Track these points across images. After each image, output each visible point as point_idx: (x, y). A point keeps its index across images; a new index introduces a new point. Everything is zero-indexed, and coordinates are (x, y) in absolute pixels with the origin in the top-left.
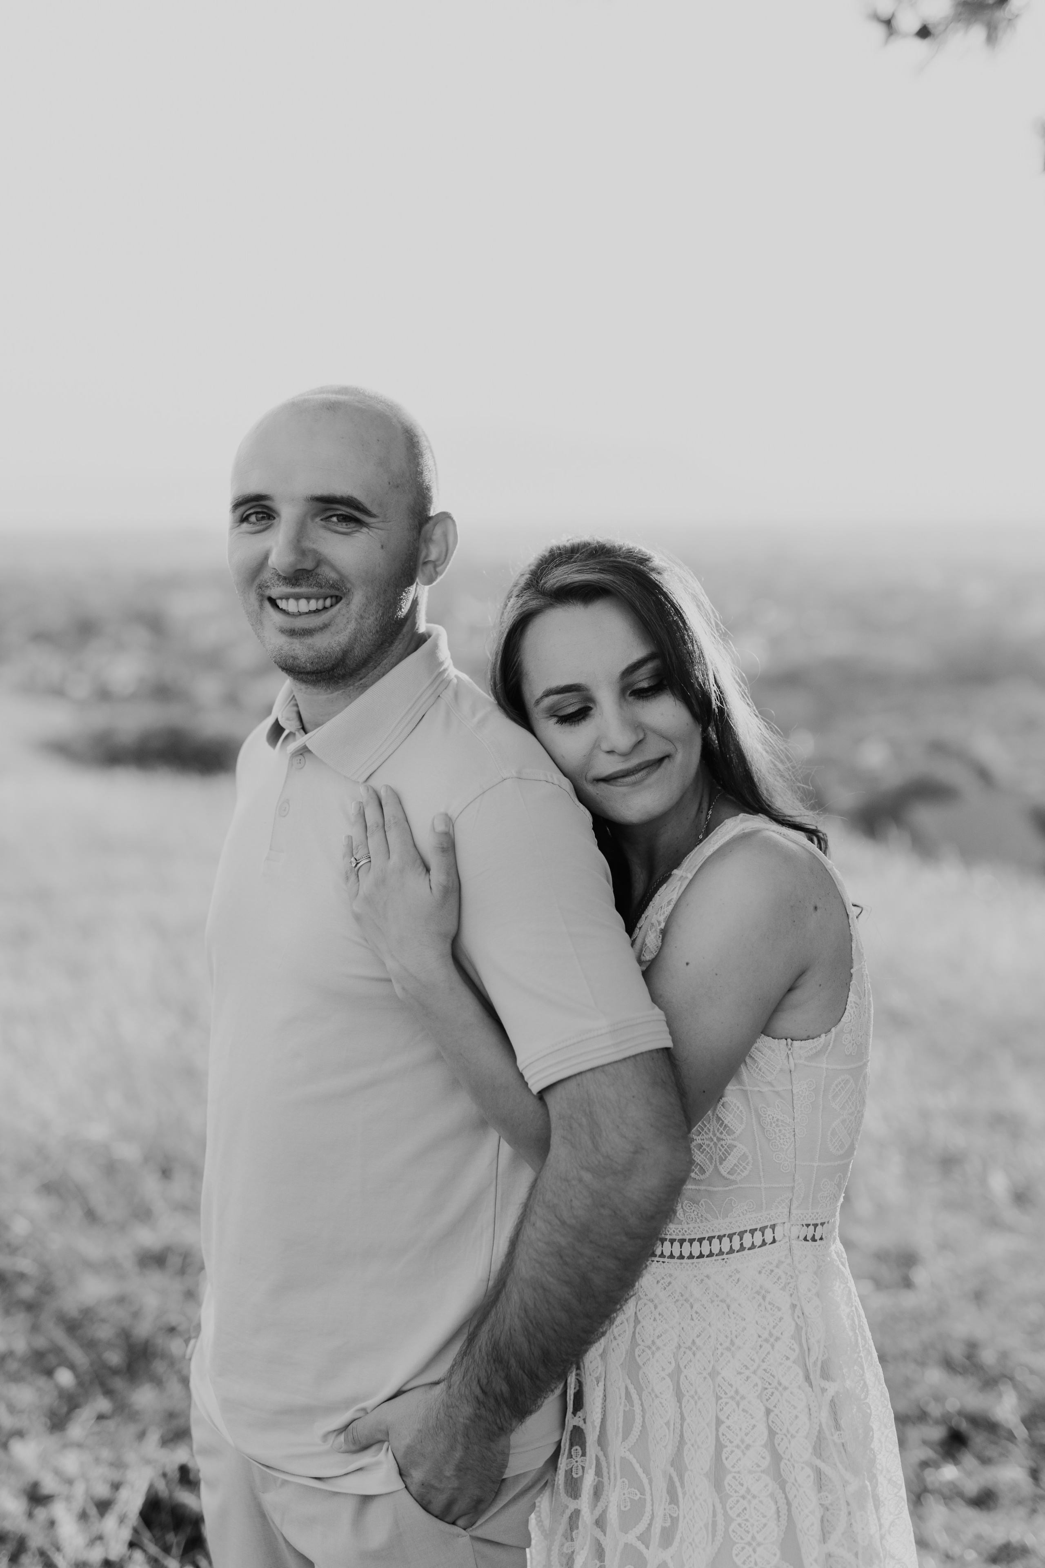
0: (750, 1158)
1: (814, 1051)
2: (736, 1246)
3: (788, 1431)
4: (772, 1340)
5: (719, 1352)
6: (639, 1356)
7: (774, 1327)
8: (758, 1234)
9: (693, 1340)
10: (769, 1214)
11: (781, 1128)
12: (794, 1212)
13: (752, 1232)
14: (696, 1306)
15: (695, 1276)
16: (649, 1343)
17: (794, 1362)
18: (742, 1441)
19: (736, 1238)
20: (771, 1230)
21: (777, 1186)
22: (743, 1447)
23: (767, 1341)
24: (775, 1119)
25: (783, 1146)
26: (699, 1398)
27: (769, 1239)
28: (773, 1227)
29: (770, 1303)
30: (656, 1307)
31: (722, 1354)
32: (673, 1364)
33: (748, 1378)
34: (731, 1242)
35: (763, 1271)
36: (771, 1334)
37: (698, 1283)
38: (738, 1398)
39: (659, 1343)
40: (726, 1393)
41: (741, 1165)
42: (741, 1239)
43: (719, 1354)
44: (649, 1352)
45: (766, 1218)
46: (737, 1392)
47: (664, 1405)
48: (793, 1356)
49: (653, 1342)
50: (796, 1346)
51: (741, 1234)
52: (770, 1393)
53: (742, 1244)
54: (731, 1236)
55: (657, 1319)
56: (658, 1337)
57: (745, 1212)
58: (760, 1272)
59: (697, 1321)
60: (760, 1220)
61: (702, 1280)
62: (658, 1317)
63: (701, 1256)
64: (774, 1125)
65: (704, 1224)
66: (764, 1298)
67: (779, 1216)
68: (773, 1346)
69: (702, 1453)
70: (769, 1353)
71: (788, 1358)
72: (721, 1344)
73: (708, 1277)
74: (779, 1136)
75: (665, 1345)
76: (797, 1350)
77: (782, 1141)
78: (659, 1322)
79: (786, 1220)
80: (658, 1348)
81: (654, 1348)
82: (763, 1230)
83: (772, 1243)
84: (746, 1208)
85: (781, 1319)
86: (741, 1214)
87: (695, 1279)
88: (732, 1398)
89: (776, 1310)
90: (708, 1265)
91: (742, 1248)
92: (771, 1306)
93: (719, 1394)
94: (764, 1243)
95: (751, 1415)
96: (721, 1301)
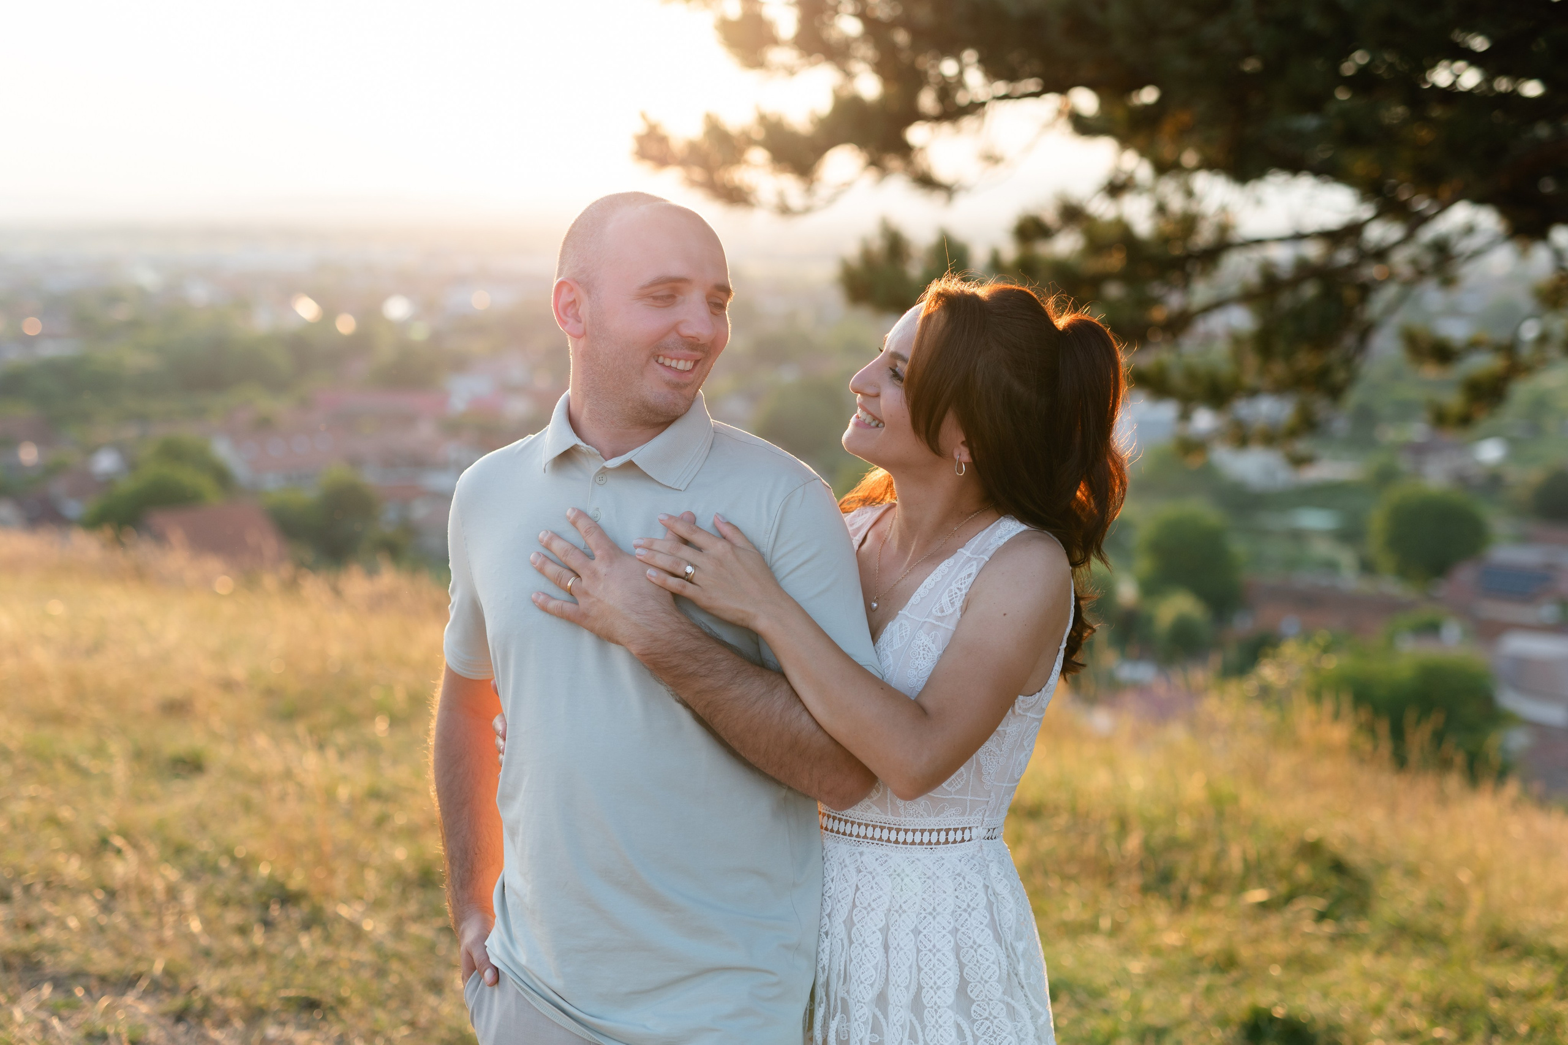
0: (965, 776)
2: (942, 839)
4: (969, 910)
5: (922, 916)
6: (856, 915)
7: (971, 900)
8: (959, 832)
10: (969, 819)
11: (992, 757)
12: (986, 819)
13: (955, 830)
14: (907, 880)
15: (908, 858)
16: (866, 905)
17: (986, 926)
18: (935, 983)
19: (943, 834)
20: (969, 831)
21: (979, 799)
22: (935, 987)
23: (965, 910)
24: (989, 750)
25: (990, 771)
26: (901, 949)
27: (967, 838)
28: (970, 828)
29: (968, 883)
30: (873, 878)
31: (925, 917)
32: (884, 921)
33: (944, 936)
34: (939, 836)
35: (963, 859)
36: (969, 906)
37: (909, 863)
38: (935, 951)
39: (874, 905)
40: (925, 947)
41: (957, 780)
42: (947, 835)
43: (922, 917)
44: (865, 912)
45: (966, 821)
46: (934, 946)
48: (986, 922)
49: (869, 905)
50: (987, 914)
51: (947, 831)
53: (947, 839)
54: (939, 831)
55: (874, 887)
56: (874, 900)
57: (952, 815)
58: (960, 861)
59: (905, 891)
60: (961, 822)
61: (913, 862)
62: (874, 886)
63: (913, 843)
64: (987, 754)
65: (919, 819)
67: (976, 821)
68: (970, 915)
70: (967, 920)
71: (982, 923)
72: (925, 910)
73: (918, 859)
74: (989, 763)
75: (878, 907)
76: (988, 917)
77: (990, 767)
78: (875, 889)
79: (979, 825)
80: (873, 910)
81: (869, 909)
82: (963, 829)
83: (969, 840)
84: (954, 812)
85: (977, 894)
86: (949, 816)
87: (907, 860)
88: (930, 951)
89: (973, 888)
90: (919, 851)
91: (947, 842)
92: (969, 885)
93: (920, 948)
94: (963, 840)
96: (928, 878)
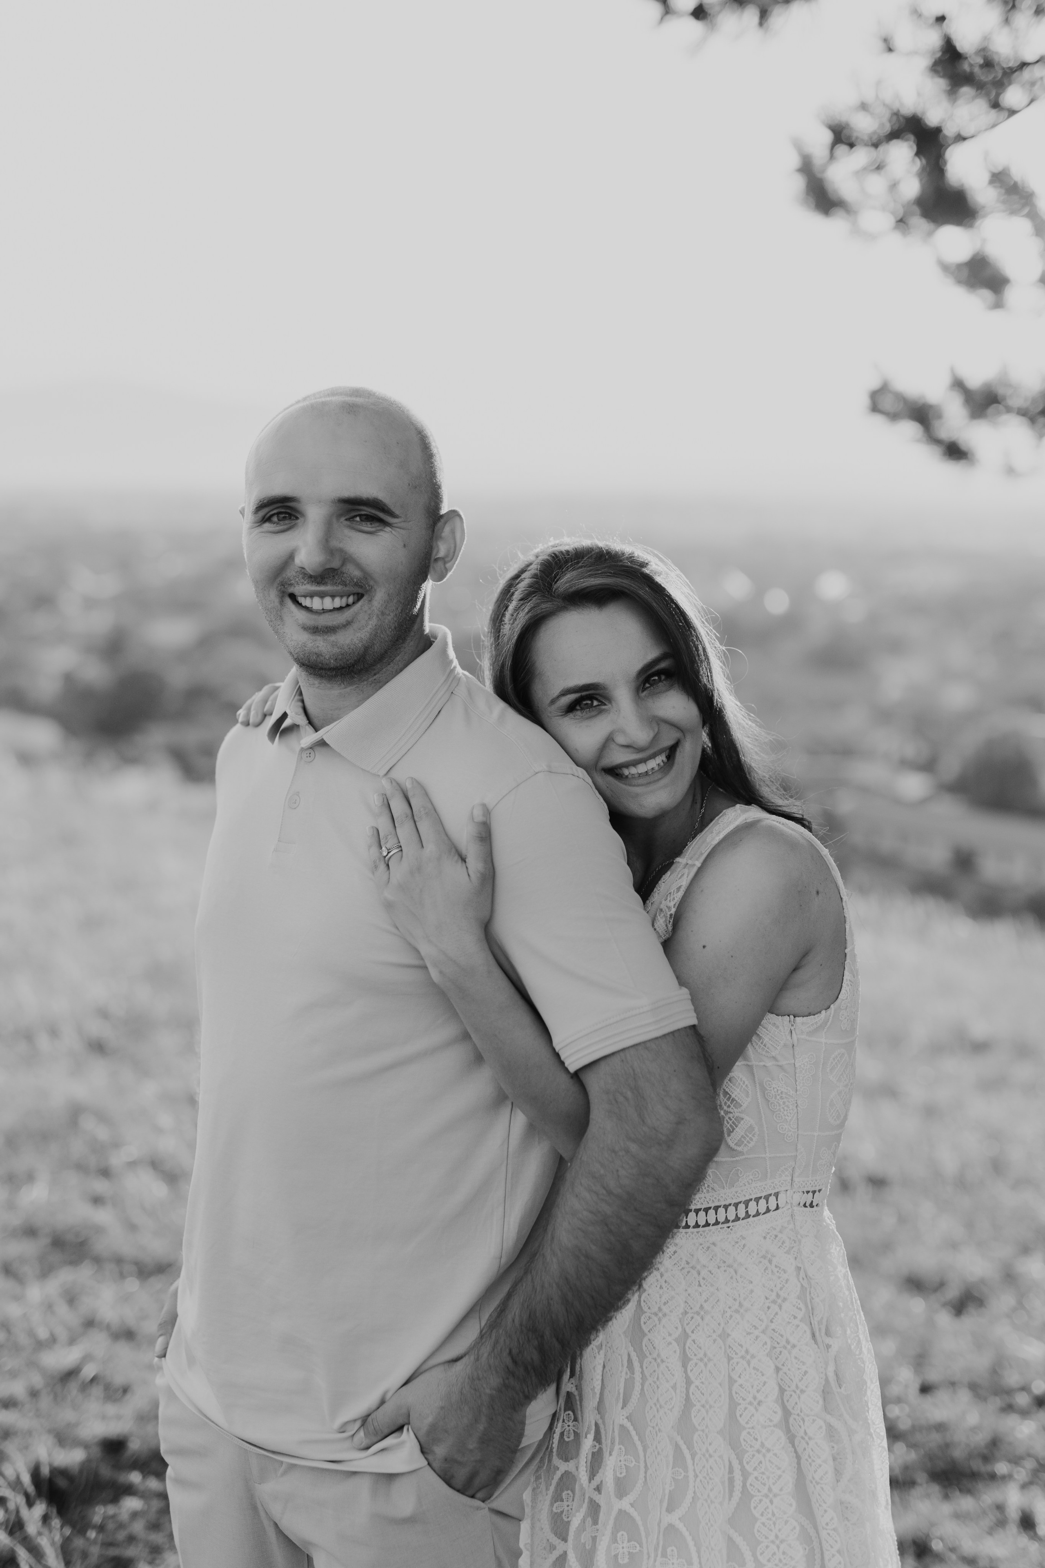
0: (756, 1129)
1: (815, 1026)
2: (742, 1213)
3: (797, 1387)
4: (779, 1301)
5: (728, 1315)
6: (645, 1323)
7: (781, 1289)
8: (762, 1202)
9: (701, 1305)
10: (773, 1183)
11: (785, 1100)
12: (796, 1179)
13: (757, 1200)
14: (704, 1273)
15: (701, 1244)
16: (656, 1309)
17: (801, 1321)
18: (755, 1398)
19: (742, 1207)
20: (775, 1198)
21: (781, 1155)
22: (755, 1403)
23: (774, 1302)
24: (779, 1092)
25: (787, 1117)
26: (709, 1360)
27: (772, 1206)
28: (777, 1195)
29: (776, 1266)
31: (731, 1316)
32: (680, 1329)
33: (757, 1337)
34: (736, 1210)
35: (768, 1237)
36: (778, 1296)
37: (704, 1250)
38: (748, 1357)
39: (665, 1309)
40: (736, 1354)
41: (748, 1136)
42: (747, 1207)
43: (728, 1317)
44: (656, 1319)
45: (770, 1186)
46: (747, 1352)
47: (670, 1368)
48: (800, 1315)
49: (660, 1309)
50: (802, 1306)
51: (747, 1203)
52: (778, 1352)
53: (747, 1212)
54: (736, 1205)
55: (664, 1287)
56: (665, 1304)
57: (750, 1181)
58: (765, 1238)
59: (704, 1286)
60: (764, 1188)
61: (708, 1248)
62: (664, 1285)
63: (707, 1224)
64: (778, 1097)
65: (710, 1194)
66: (770, 1261)
67: (782, 1184)
68: (780, 1307)
69: (715, 1412)
70: (777, 1314)
71: (795, 1317)
72: (730, 1308)
73: (714, 1244)
74: (783, 1108)
75: (671, 1311)
76: (804, 1309)
77: (785, 1112)
78: (665, 1289)
79: (789, 1188)
80: (665, 1315)
81: (660, 1315)
82: (767, 1198)
83: (776, 1210)
84: (751, 1177)
85: (787, 1281)
86: (747, 1184)
87: (701, 1247)
88: (743, 1357)
89: (782, 1272)
90: (714, 1233)
91: (748, 1216)
92: (778, 1269)
93: (730, 1355)
94: (768, 1210)
95: (761, 1372)
96: (729, 1266)
